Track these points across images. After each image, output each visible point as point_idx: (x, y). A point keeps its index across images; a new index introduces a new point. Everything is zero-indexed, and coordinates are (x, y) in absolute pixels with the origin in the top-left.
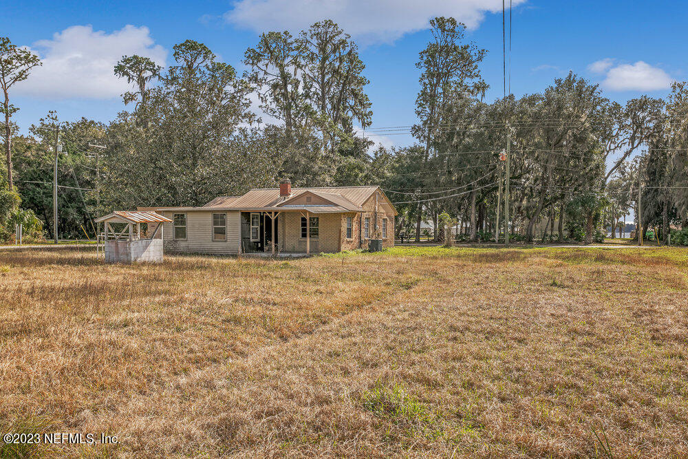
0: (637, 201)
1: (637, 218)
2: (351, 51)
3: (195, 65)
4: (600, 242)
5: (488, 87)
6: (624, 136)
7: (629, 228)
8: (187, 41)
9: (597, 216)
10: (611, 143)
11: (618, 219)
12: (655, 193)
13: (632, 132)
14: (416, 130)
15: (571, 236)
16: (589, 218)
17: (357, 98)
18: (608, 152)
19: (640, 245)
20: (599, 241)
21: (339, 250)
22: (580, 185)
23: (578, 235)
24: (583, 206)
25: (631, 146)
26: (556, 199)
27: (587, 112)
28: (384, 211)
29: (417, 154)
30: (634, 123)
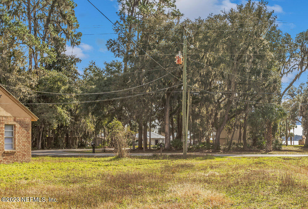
5: (182, 15)
6: (294, 63)
9: (276, 126)
10: (285, 68)
11: (289, 131)
13: (301, 59)
14: (111, 44)
15: (254, 144)
16: (269, 128)
17: (65, 19)
18: (282, 75)
20: (278, 148)
22: (260, 99)
23: (259, 143)
24: (263, 117)
25: (300, 70)
26: (239, 111)
27: (265, 31)
28: (9, 115)
29: (115, 68)
30: (302, 51)
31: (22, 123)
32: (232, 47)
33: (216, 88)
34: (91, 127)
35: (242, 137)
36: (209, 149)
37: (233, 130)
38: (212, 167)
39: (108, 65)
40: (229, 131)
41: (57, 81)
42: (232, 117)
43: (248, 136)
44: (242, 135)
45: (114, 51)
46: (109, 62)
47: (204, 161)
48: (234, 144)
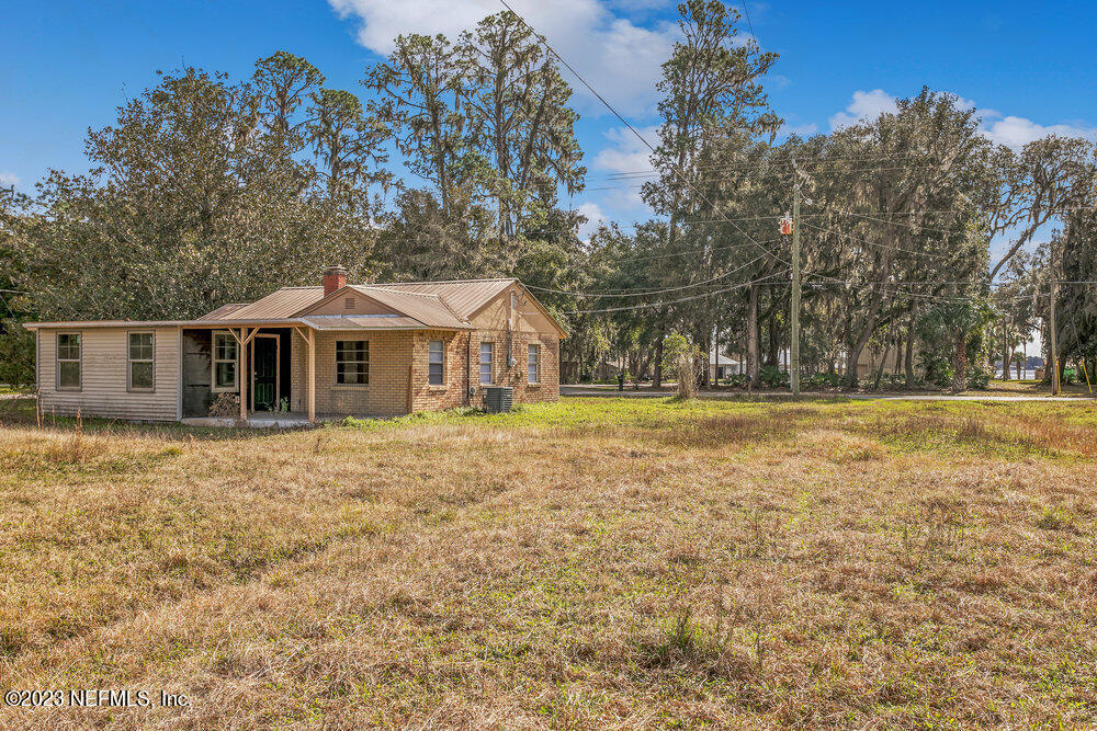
0: (1046, 319)
1: (1048, 345)
2: (547, 65)
3: (290, 93)
4: (982, 388)
5: (781, 122)
6: (1021, 205)
7: (1033, 362)
8: (278, 54)
9: (976, 341)
10: (998, 216)
11: (1014, 348)
12: (1079, 302)
13: (1034, 198)
14: (648, 192)
15: (929, 377)
16: (959, 345)
18: (993, 233)
19: (1055, 394)
20: (979, 386)
21: (408, 410)
22: (943, 286)
23: (940, 376)
24: (947, 322)
25: (1033, 221)
26: (898, 311)
27: (952, 154)
28: (533, 330)
29: (654, 234)
30: (1037, 181)
31: (547, 342)
32: (882, 190)
33: (849, 265)
34: (604, 344)
35: (903, 363)
36: (834, 386)
37: (884, 348)
38: (850, 414)
39: (640, 228)
40: (877, 350)
41: (549, 261)
42: (882, 325)
43: (916, 360)
44: (904, 359)
45: (654, 204)
46: (642, 223)
47: (832, 406)
48: (886, 376)
